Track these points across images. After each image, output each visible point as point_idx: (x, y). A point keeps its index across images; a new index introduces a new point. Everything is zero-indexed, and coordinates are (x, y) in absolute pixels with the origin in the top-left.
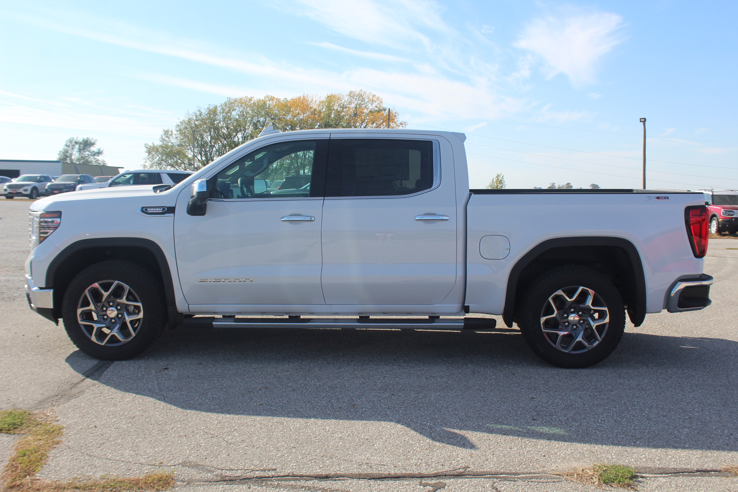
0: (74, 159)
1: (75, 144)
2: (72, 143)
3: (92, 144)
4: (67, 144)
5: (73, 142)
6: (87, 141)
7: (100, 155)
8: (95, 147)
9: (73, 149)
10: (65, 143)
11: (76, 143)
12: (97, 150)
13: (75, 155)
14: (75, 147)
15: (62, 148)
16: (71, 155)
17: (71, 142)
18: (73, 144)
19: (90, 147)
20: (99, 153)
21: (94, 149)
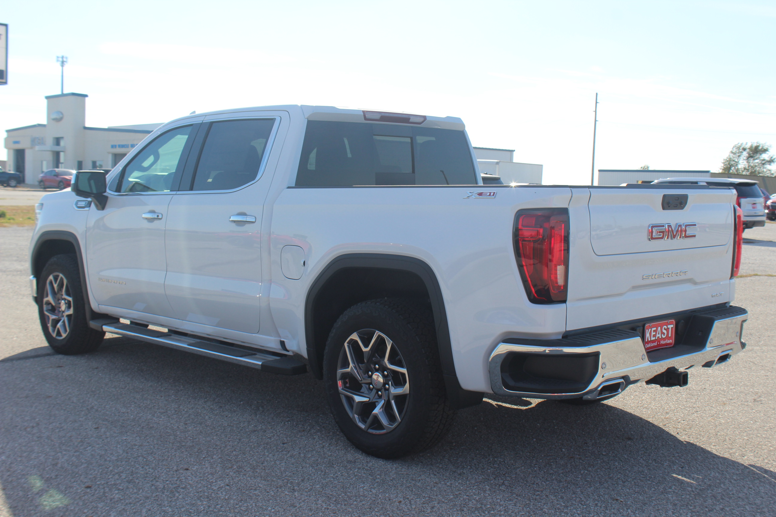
0: (741, 168)
1: (743, 151)
2: (739, 150)
3: (765, 151)
4: (733, 151)
5: (741, 148)
6: (757, 147)
7: (772, 164)
8: (768, 154)
9: (739, 156)
10: (731, 150)
11: (744, 149)
12: (768, 157)
13: (742, 164)
14: (742, 155)
15: (727, 156)
16: (737, 163)
17: (738, 148)
18: (741, 151)
19: (761, 154)
20: (771, 161)
21: (765, 156)
